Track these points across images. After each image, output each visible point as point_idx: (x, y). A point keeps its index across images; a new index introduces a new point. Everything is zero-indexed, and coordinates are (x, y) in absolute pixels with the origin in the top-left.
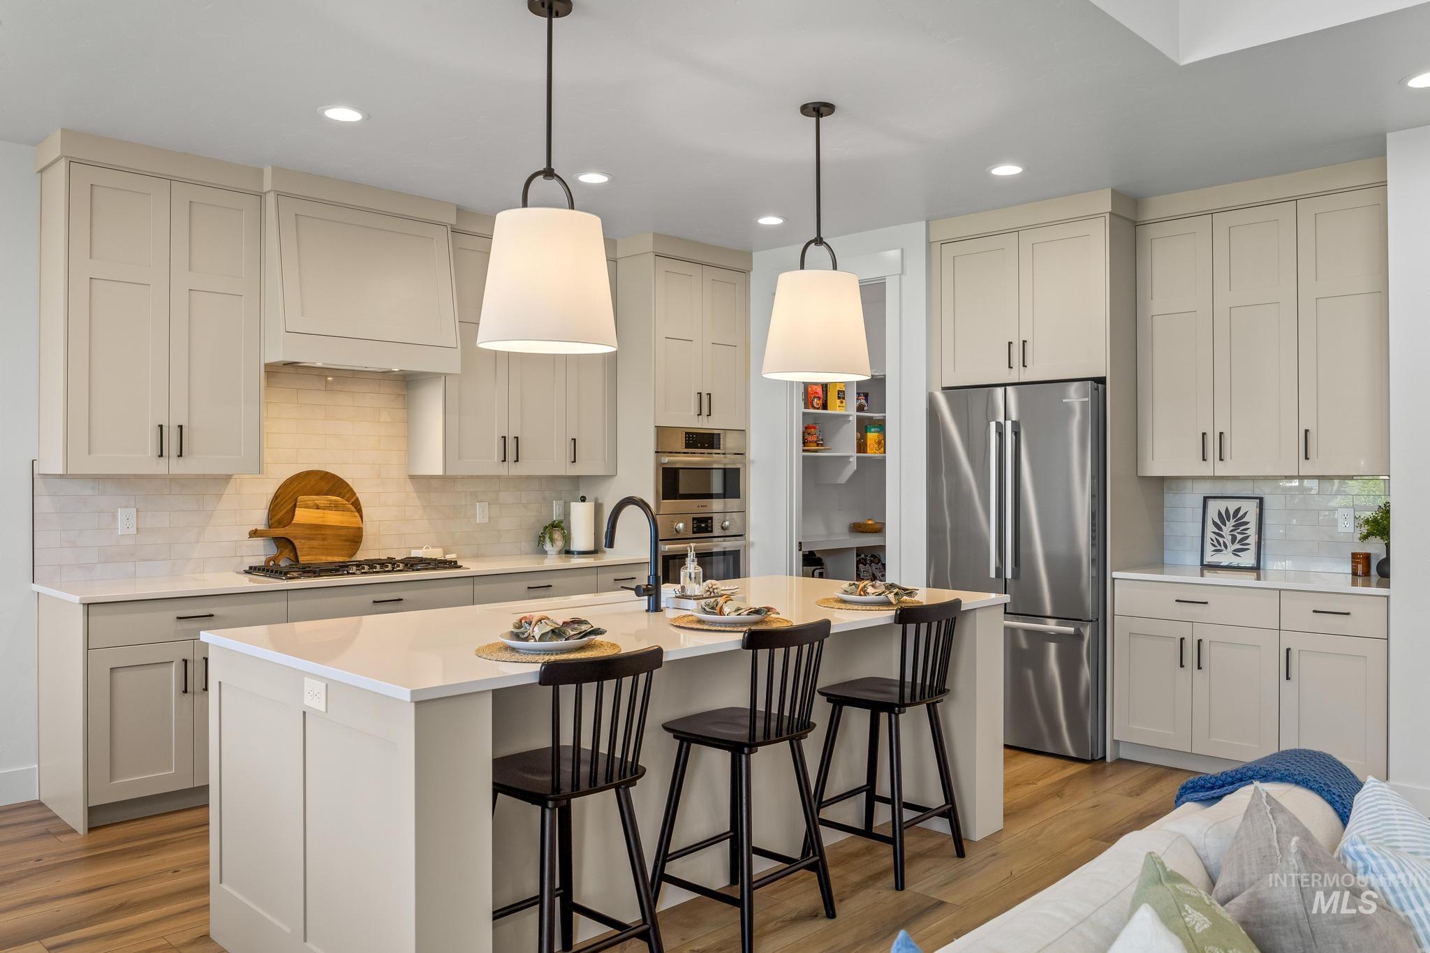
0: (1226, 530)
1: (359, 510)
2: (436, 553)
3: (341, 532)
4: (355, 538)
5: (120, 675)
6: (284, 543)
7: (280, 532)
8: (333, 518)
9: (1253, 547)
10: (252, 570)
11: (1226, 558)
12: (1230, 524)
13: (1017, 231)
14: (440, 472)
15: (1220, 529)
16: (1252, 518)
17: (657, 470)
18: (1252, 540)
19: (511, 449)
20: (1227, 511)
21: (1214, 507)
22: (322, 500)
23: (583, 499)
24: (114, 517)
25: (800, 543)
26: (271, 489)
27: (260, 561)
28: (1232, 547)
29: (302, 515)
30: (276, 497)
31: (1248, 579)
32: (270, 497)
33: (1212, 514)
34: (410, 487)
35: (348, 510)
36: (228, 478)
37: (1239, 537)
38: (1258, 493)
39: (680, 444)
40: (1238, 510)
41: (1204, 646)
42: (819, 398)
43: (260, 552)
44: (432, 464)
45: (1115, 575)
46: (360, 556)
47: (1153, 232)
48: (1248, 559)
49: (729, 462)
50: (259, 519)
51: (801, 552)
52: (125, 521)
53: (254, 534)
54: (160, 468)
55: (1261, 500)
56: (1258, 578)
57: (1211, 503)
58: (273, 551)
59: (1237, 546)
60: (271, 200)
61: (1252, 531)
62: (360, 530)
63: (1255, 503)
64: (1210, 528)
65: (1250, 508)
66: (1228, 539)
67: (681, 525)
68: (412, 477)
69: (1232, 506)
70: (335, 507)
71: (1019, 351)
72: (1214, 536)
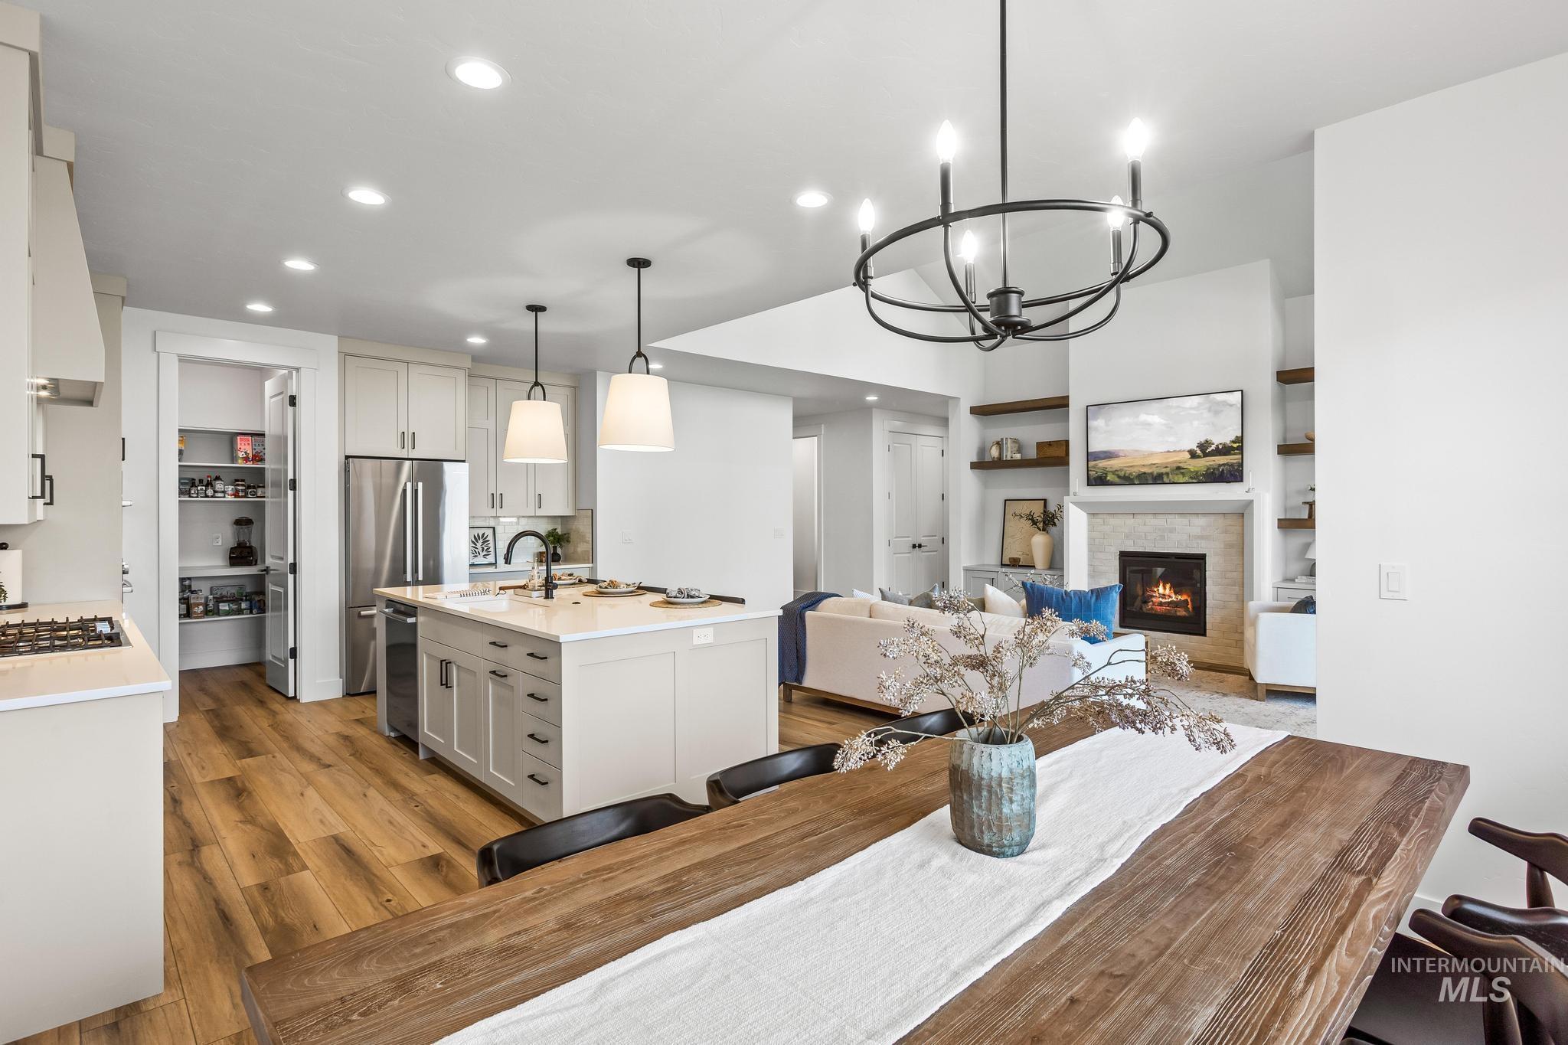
0: (479, 545)
9: (492, 553)
11: (480, 560)
12: (481, 541)
15: (476, 544)
16: (490, 538)
18: (492, 550)
20: (478, 535)
21: (473, 533)
23: (5, 546)
28: (482, 554)
31: (492, 569)
33: (472, 538)
37: (486, 548)
38: (492, 525)
40: (484, 534)
48: (490, 559)
55: (494, 528)
56: (496, 568)
57: (471, 531)
59: (485, 553)
61: (492, 545)
63: (492, 530)
64: (472, 544)
65: (489, 532)
66: (480, 550)
69: (481, 532)
72: (473, 549)
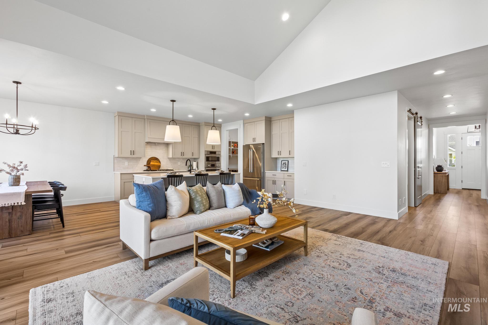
1: (160, 163)
2: (172, 169)
3: (158, 166)
4: (159, 167)
5: (125, 183)
6: (149, 167)
7: (148, 165)
8: (156, 164)
9: (287, 168)
10: (144, 171)
11: (284, 169)
12: (285, 164)
13: (254, 122)
14: (172, 157)
16: (287, 164)
17: (205, 157)
18: (287, 167)
19: (182, 154)
21: (283, 162)
22: (154, 161)
23: (195, 161)
24: (125, 163)
25: (228, 168)
26: (147, 160)
27: (146, 169)
29: (151, 163)
30: (148, 160)
31: (286, 172)
32: (147, 161)
33: (282, 163)
34: (168, 159)
35: (158, 163)
36: (141, 158)
39: (209, 153)
41: (276, 181)
42: (236, 146)
43: (146, 168)
44: (171, 156)
45: (266, 171)
46: (160, 169)
47: (273, 122)
48: (286, 169)
49: (217, 156)
50: (145, 164)
51: (228, 170)
52: (126, 163)
53: (145, 166)
54: (131, 156)
55: (288, 161)
57: (282, 161)
58: (147, 168)
59: (285, 168)
60: (146, 119)
61: (287, 166)
62: (160, 165)
64: (282, 165)
65: (287, 162)
66: (284, 167)
67: (209, 165)
68: (168, 158)
69: (285, 162)
70: (157, 162)
71: (254, 139)
